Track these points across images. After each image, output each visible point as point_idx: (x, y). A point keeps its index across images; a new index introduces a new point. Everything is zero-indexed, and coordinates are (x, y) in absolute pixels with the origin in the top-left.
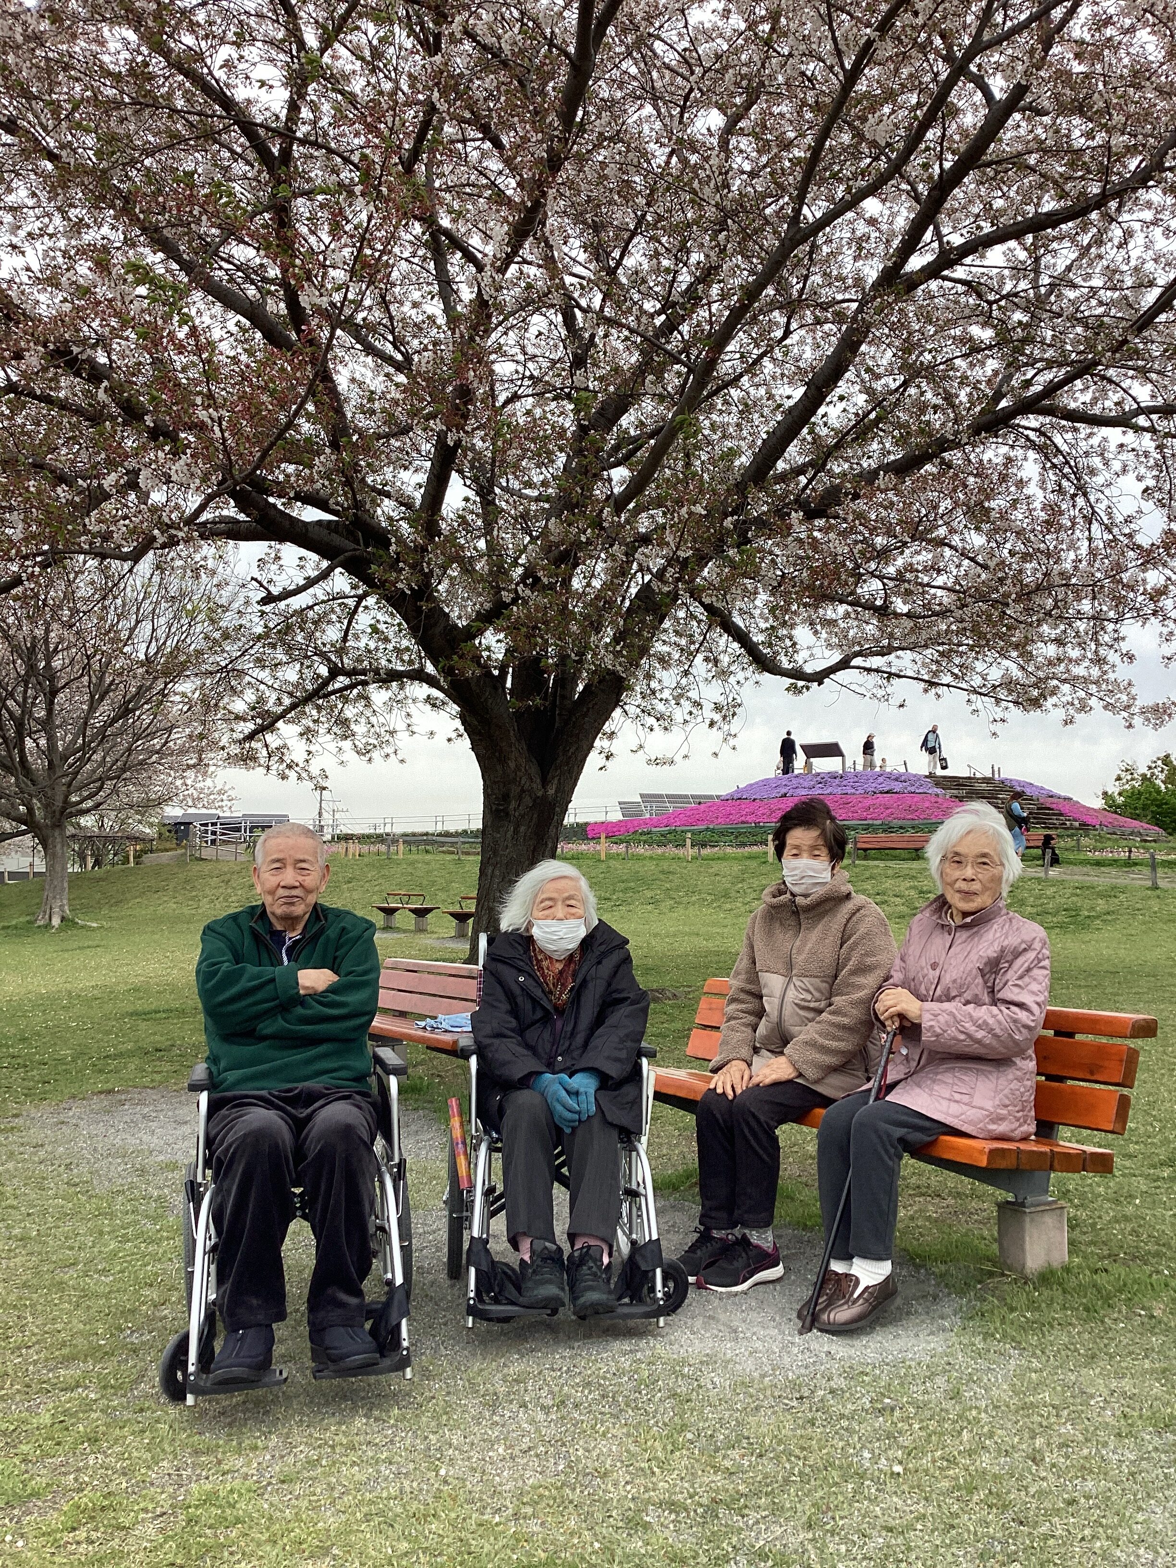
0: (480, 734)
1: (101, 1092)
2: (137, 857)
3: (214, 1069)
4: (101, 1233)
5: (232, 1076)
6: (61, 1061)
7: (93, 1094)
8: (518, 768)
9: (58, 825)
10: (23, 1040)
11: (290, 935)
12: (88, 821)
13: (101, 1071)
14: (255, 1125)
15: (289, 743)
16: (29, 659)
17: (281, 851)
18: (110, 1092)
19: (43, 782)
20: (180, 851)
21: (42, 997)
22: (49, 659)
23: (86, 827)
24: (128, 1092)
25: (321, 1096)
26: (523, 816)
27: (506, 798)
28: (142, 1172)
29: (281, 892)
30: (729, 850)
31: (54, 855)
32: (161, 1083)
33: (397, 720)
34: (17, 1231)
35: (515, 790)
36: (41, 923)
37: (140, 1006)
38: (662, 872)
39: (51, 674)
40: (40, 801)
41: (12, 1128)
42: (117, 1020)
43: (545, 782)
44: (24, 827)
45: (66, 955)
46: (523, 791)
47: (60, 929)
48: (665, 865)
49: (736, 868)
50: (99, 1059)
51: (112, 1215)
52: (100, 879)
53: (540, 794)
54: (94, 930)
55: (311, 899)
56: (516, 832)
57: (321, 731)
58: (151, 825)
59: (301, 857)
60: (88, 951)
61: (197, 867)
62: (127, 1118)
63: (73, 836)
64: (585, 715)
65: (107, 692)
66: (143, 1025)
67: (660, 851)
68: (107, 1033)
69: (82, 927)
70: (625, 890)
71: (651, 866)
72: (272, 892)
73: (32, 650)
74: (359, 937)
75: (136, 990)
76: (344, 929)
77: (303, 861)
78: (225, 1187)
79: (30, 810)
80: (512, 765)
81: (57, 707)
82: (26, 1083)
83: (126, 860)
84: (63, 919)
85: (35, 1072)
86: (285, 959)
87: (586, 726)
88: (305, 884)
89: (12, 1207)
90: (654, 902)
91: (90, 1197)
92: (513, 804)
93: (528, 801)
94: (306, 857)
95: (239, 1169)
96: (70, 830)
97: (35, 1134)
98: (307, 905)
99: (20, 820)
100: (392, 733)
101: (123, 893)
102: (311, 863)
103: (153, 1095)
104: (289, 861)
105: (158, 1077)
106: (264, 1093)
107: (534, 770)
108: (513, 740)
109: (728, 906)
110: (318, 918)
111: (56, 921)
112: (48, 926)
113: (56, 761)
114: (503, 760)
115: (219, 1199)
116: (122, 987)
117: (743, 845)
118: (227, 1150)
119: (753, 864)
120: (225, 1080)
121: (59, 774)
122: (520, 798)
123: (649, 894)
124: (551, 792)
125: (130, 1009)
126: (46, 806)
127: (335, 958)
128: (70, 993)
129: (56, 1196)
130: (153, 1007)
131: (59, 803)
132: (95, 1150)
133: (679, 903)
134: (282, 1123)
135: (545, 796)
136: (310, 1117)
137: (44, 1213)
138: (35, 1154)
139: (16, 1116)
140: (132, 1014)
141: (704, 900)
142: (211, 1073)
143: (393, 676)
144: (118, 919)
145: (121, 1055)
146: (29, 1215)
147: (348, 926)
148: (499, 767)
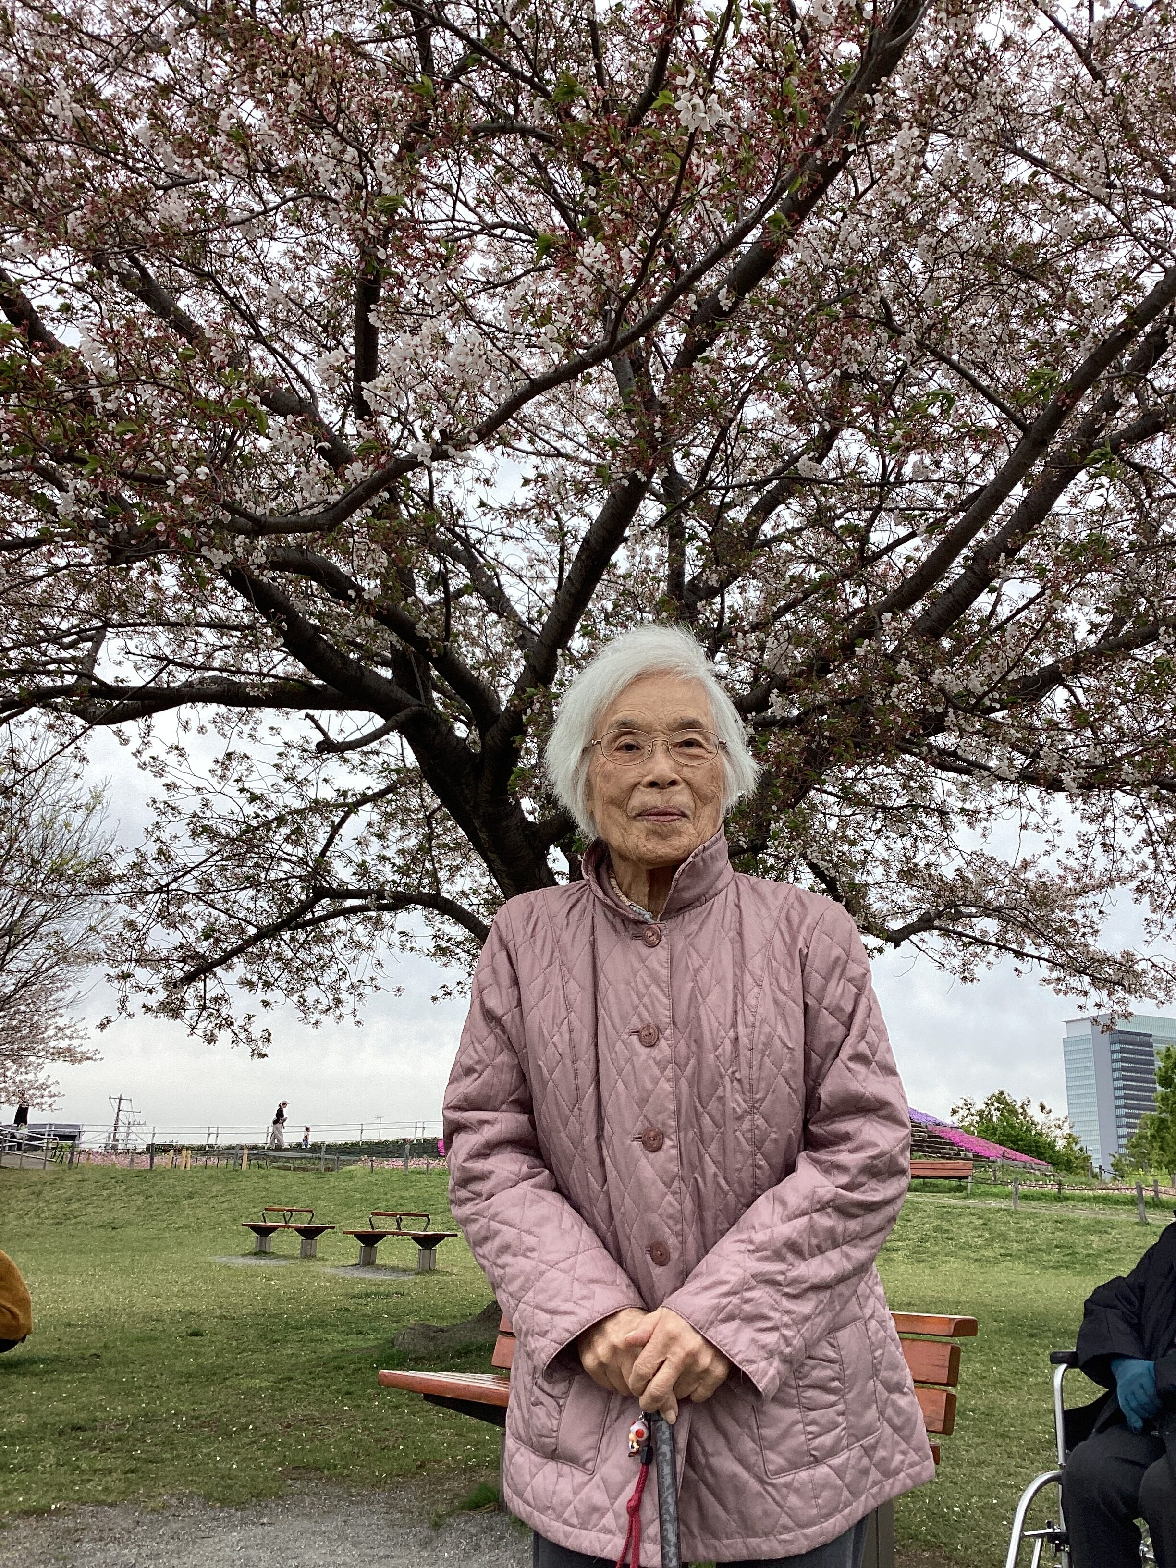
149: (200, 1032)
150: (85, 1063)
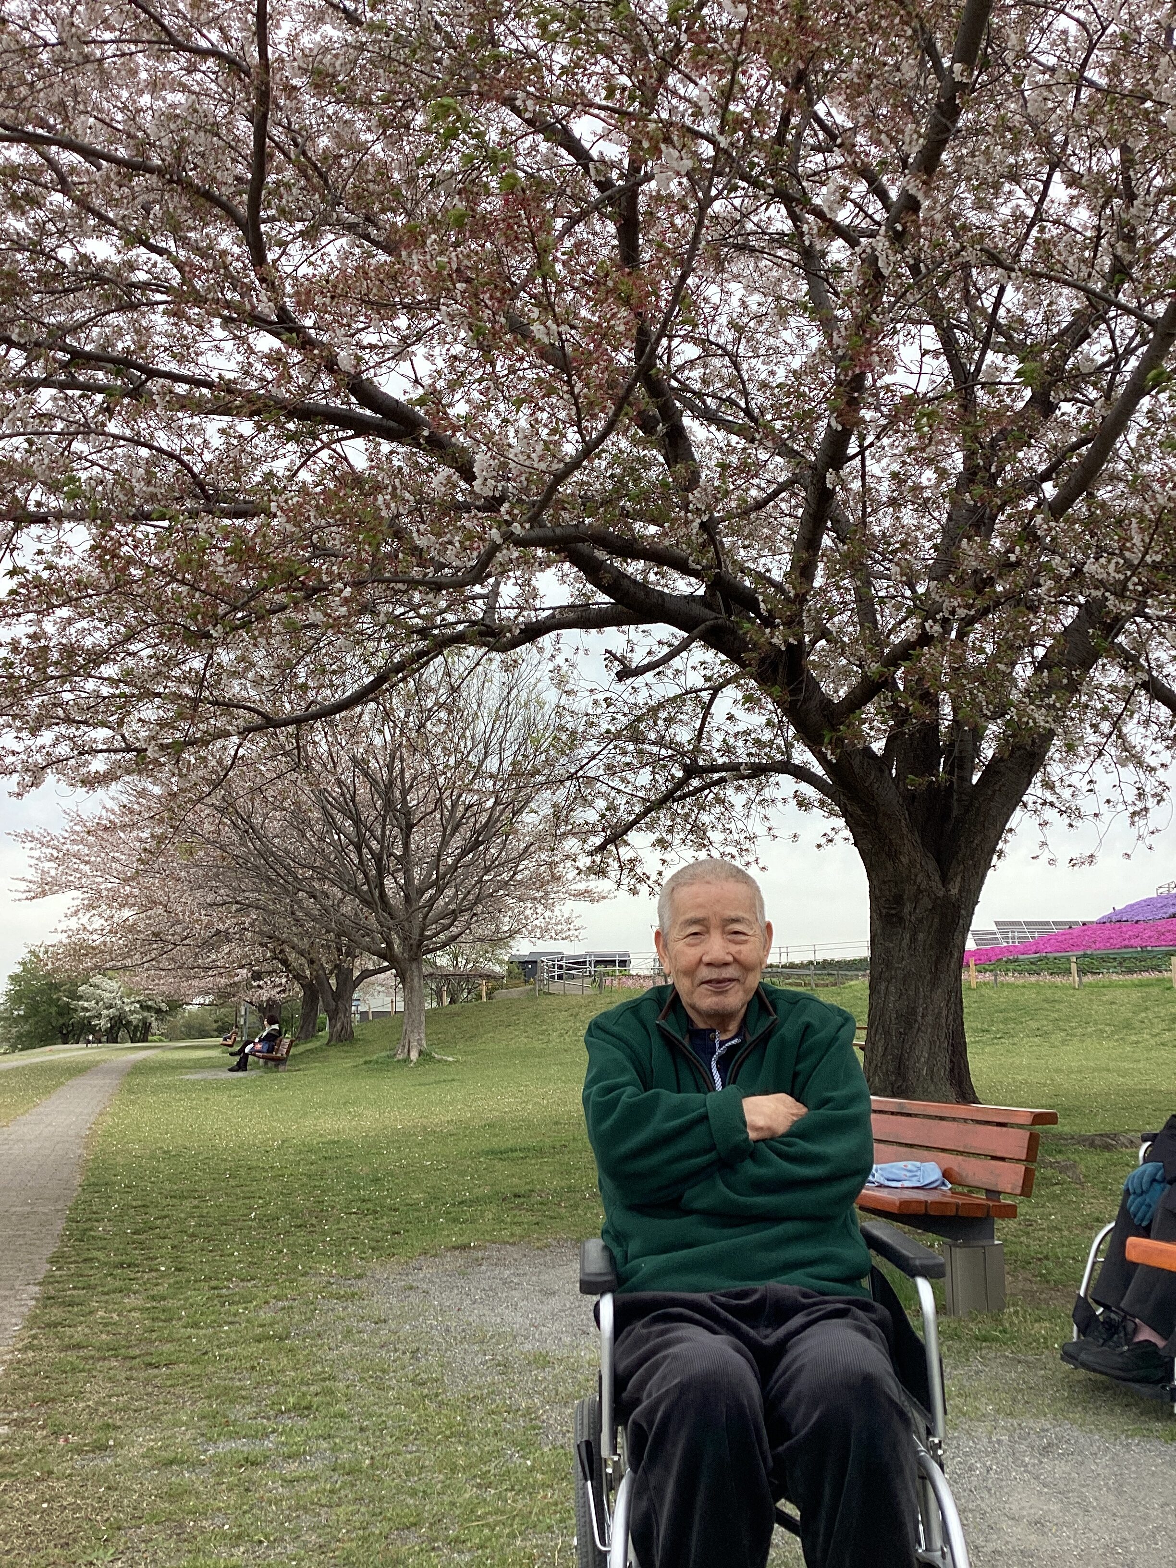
0: (865, 825)
1: (455, 1248)
2: (489, 995)
3: (617, 1251)
4: (454, 1469)
5: (647, 1264)
6: (414, 1206)
7: (448, 1249)
8: (912, 863)
9: (415, 958)
10: (376, 1180)
11: (719, 1037)
12: (443, 960)
13: (455, 1220)
14: (699, 1367)
15: (642, 854)
16: (387, 793)
17: (700, 906)
18: (464, 1247)
19: (402, 915)
20: (528, 987)
21: (396, 1132)
22: (405, 793)
23: (441, 967)
24: (485, 1248)
25: (795, 1309)
26: (920, 921)
27: (898, 900)
28: (505, 1366)
29: (705, 973)
30: (1115, 977)
31: (412, 988)
32: (522, 1237)
33: (757, 826)
34: (345, 1456)
35: (910, 890)
36: (400, 1057)
37: (496, 1143)
38: (1046, 1000)
39: (407, 812)
40: (397, 933)
41: (353, 1295)
42: (472, 1159)
43: (945, 880)
44: (386, 964)
45: (423, 1089)
46: (919, 891)
47: (418, 1064)
48: (1049, 993)
49: (1136, 995)
50: (453, 1205)
51: (467, 1437)
52: (457, 1014)
53: (941, 894)
54: (450, 1064)
55: (754, 980)
56: (913, 939)
57: (676, 842)
58: (501, 962)
59: (733, 914)
60: (443, 1085)
61: (545, 1001)
62: (484, 1285)
63: (431, 975)
64: (991, 799)
65: (459, 825)
66: (499, 1165)
67: (1033, 979)
68: (462, 1174)
69: (439, 1061)
70: (1005, 1021)
71: (1031, 994)
72: (690, 972)
73: (390, 785)
74: (834, 1039)
75: (492, 1126)
76: (808, 1026)
77: (736, 921)
78: (653, 1481)
79: (389, 944)
80: (905, 860)
81: (413, 846)
82: (374, 1233)
83: (479, 997)
84: (421, 1053)
85: (384, 1220)
86: (717, 1077)
87: (993, 812)
88: (742, 957)
89: (342, 1415)
90: (1040, 1033)
91: (441, 1404)
92: (908, 908)
93: (926, 902)
94: (741, 914)
95: (677, 1451)
96: (426, 970)
97: (379, 1305)
98: (746, 992)
99: (383, 956)
100: (751, 839)
101: (477, 1027)
102: (749, 924)
103: (514, 1252)
104: (714, 921)
105: (518, 1230)
106: (703, 1297)
107: (931, 866)
108: (905, 831)
109: (1134, 1038)
110: (763, 1007)
111: (414, 1055)
112: (407, 1060)
113: (413, 895)
114: (894, 855)
115: (644, 1504)
116: (476, 1123)
117: (1130, 971)
118: (652, 1411)
119: (1155, 991)
120: (634, 1272)
121: (415, 907)
122: (916, 900)
123: (1034, 1025)
124: (954, 891)
125: (486, 1147)
126: (404, 939)
127: (796, 1075)
128: (425, 1128)
129: (398, 1401)
130: (509, 1145)
131: (416, 936)
132: (447, 1331)
133: (1072, 1035)
134: (742, 1361)
135: (946, 897)
136: (781, 1347)
137: (382, 1427)
138: (375, 1332)
139: (359, 1277)
140: (487, 1153)
141: (1102, 1031)
142: (612, 1259)
143: (759, 771)
144: (473, 1053)
145: (476, 1201)
146: (362, 1430)
147: (816, 1023)
148: (889, 865)
149: (625, 887)
150: (602, 902)
